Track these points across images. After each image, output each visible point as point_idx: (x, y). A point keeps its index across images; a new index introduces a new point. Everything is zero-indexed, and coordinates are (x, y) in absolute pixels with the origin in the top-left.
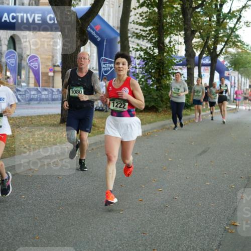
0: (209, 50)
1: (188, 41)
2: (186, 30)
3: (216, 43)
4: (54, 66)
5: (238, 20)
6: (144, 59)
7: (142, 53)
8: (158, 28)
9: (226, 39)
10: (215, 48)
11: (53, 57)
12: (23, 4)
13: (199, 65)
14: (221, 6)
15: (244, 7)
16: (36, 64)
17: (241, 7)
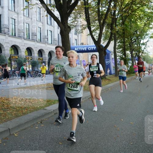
0: (137, 55)
1: (131, 53)
2: (131, 49)
3: (139, 53)
4: (89, 63)
5: (146, 45)
6: (120, 59)
7: (119, 57)
8: (123, 49)
9: (142, 51)
10: (139, 55)
11: (88, 60)
12: (79, 45)
13: (135, 60)
14: (140, 41)
15: (147, 41)
16: (84, 63)
17: (146, 41)
